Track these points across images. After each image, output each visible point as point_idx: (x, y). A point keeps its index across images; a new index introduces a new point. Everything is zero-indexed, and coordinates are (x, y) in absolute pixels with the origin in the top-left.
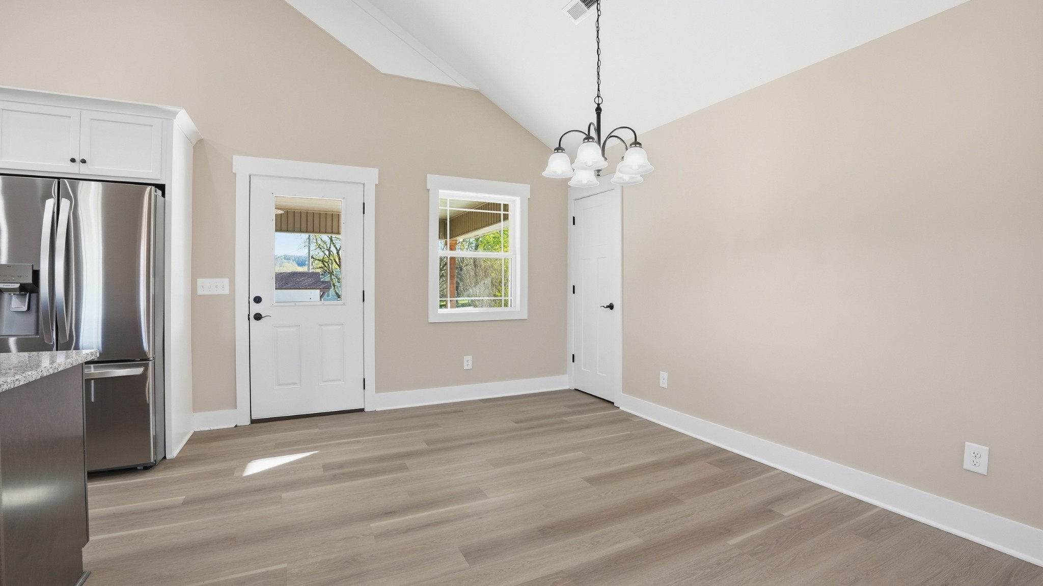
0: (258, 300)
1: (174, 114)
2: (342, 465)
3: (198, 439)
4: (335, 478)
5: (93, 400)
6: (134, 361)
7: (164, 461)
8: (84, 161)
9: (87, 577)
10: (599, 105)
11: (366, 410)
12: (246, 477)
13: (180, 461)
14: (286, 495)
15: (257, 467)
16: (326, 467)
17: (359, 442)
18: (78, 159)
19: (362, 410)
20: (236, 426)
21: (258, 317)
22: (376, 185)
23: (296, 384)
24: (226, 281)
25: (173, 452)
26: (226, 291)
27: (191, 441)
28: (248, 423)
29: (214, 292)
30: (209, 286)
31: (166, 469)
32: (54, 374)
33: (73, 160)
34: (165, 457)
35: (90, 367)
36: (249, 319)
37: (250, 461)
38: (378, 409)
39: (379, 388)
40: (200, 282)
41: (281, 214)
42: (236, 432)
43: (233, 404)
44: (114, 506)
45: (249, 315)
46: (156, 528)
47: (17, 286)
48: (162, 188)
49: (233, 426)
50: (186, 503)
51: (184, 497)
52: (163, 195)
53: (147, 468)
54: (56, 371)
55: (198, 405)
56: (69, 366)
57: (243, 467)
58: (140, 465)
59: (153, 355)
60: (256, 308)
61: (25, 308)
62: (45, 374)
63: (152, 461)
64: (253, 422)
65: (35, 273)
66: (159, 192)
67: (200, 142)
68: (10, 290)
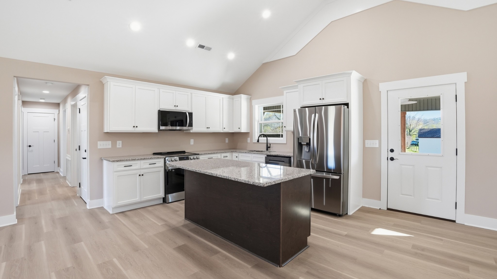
0: (392, 151)
1: (351, 73)
2: (423, 249)
3: (363, 210)
4: (416, 255)
5: (336, 187)
6: (337, 173)
7: (346, 215)
8: (323, 99)
9: (308, 247)
11: (457, 222)
12: (373, 235)
13: (352, 217)
14: (387, 251)
15: (379, 232)
16: (414, 247)
17: (442, 240)
18: (322, 99)
19: (454, 221)
20: (380, 209)
21: (392, 159)
22: (465, 82)
23: (412, 196)
24: (377, 141)
25: (351, 212)
26: (377, 146)
27: (360, 210)
28: (386, 209)
29: (372, 146)
30: (372, 143)
31: (346, 218)
32: (298, 178)
33: (320, 99)
34: (347, 214)
35: (324, 173)
36: (388, 160)
37: (378, 228)
38: (466, 224)
39: (467, 211)
40: (367, 141)
41: (416, 103)
42: (379, 212)
43: (379, 198)
44: (324, 226)
45: (388, 158)
46: (334, 241)
47: (305, 143)
48: (347, 105)
49: (378, 208)
50: (346, 236)
51: (347, 233)
52: (348, 107)
53: (340, 216)
54: (299, 177)
55: (365, 195)
56: (304, 176)
57: (373, 229)
58: (338, 214)
59: (343, 172)
60: (391, 155)
61: (308, 151)
62: (295, 178)
63: (341, 214)
64: (388, 209)
65: (310, 139)
66: (346, 107)
67: (365, 80)
68: (304, 145)
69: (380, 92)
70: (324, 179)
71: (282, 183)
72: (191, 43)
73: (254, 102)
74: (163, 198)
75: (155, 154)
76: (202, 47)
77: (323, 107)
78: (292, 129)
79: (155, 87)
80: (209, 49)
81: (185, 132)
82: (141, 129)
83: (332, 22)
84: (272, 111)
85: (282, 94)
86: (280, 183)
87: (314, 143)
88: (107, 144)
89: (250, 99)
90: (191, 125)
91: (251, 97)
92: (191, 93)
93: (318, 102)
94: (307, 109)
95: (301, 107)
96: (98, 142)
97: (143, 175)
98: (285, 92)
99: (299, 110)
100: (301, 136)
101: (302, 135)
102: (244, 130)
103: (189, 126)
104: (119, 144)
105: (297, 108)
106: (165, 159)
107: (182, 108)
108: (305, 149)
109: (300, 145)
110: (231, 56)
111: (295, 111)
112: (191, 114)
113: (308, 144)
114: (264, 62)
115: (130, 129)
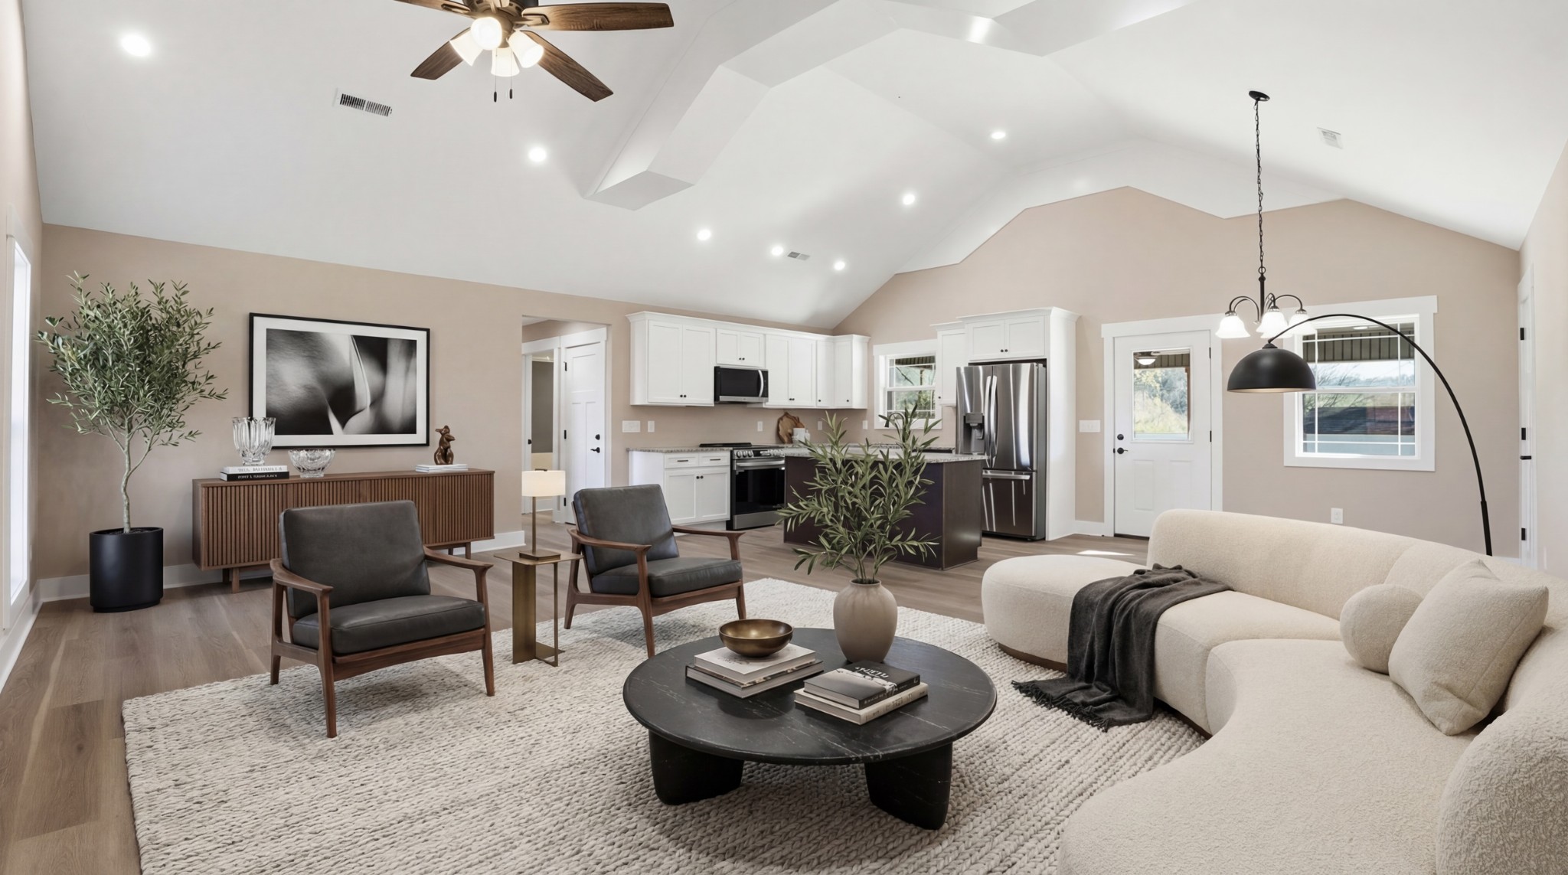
0: (1121, 437)
5: (1024, 493)
7: (1043, 541)
8: (1006, 351)
10: (1262, 274)
13: (1052, 545)
18: (1004, 350)
20: (1103, 537)
21: (1121, 451)
23: (1151, 510)
24: (1098, 422)
25: (1050, 537)
26: (1098, 430)
27: (1066, 537)
28: (1112, 535)
29: (1089, 431)
30: (1090, 426)
31: (1042, 546)
33: (1002, 351)
34: (1044, 538)
36: (1114, 453)
37: (1087, 550)
40: (1082, 422)
42: (1100, 539)
43: (1101, 519)
45: (1114, 450)
47: (976, 425)
48: (1044, 361)
49: (1101, 535)
52: (1045, 366)
53: (1033, 540)
55: (1080, 514)
59: (1036, 469)
60: (1119, 444)
61: (980, 438)
63: (1032, 536)
64: (1116, 535)
65: (983, 417)
66: (1041, 365)
67: (1080, 319)
68: (975, 427)
69: (1103, 339)
70: (1013, 482)
71: (944, 465)
72: (778, 251)
73: (876, 348)
74: (727, 522)
75: (702, 446)
76: (793, 255)
77: (1011, 365)
78: (953, 401)
79: (708, 326)
80: (805, 257)
81: (748, 406)
82: (693, 400)
83: (1025, 210)
84: (918, 367)
85: (935, 336)
86: (942, 464)
87: (991, 425)
88: (631, 426)
89: (868, 343)
90: (766, 394)
91: (870, 339)
92: (765, 335)
93: (996, 356)
94: (980, 367)
95: (970, 364)
96: (624, 422)
97: (702, 477)
98: (940, 334)
99: (966, 368)
100: (969, 411)
101: (971, 410)
102: (856, 404)
103: (763, 396)
104: (651, 426)
105: (963, 365)
106: (732, 452)
107: (751, 362)
108: (976, 433)
109: (968, 429)
110: (840, 266)
111: (958, 369)
112: (765, 373)
113: (981, 426)
114: (896, 273)
115: (674, 400)
